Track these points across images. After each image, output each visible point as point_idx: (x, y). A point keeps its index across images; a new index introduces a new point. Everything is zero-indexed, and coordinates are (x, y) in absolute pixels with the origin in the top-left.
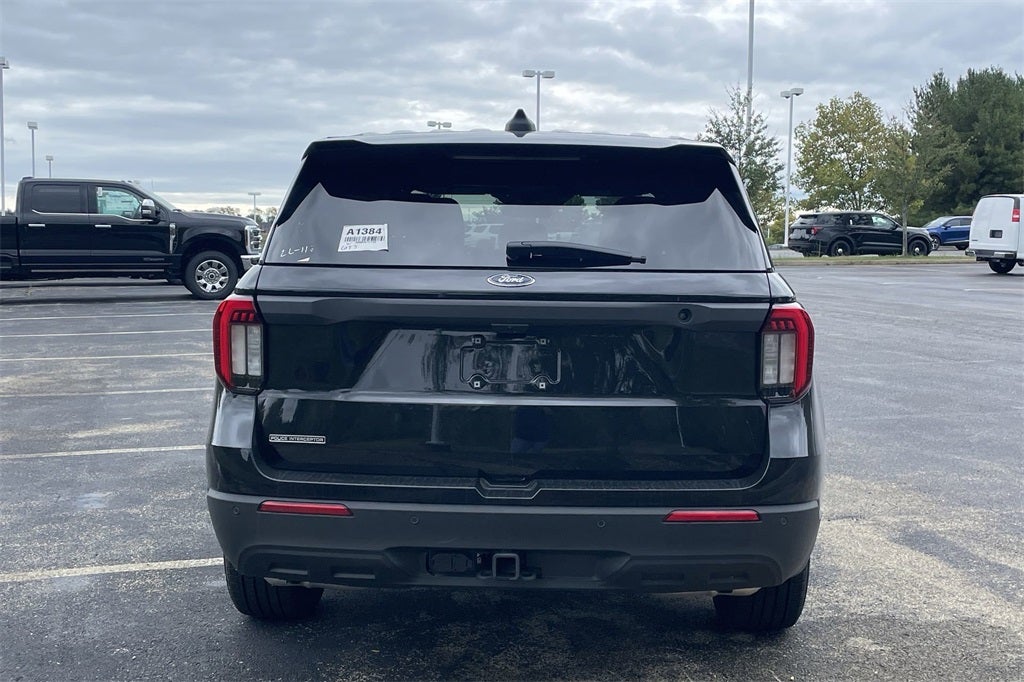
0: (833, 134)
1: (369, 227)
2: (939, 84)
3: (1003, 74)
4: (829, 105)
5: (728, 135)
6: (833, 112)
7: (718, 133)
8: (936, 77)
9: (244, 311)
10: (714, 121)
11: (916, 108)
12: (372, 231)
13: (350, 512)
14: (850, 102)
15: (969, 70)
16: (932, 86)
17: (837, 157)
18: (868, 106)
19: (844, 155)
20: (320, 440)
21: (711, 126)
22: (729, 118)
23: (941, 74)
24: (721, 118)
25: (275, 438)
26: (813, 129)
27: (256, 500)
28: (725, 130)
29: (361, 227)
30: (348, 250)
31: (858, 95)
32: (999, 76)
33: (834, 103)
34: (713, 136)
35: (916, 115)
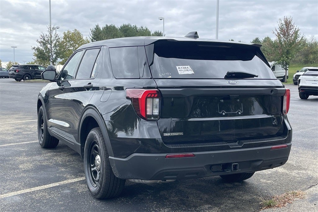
0: (69, 41)
1: (184, 67)
2: (97, 28)
3: (115, 26)
4: (67, 32)
5: (48, 40)
6: (68, 35)
7: (44, 39)
8: (96, 26)
9: (153, 94)
10: (42, 35)
11: (92, 35)
12: (185, 68)
13: (194, 155)
14: (73, 32)
15: (106, 25)
16: (95, 29)
17: (70, 48)
18: (79, 33)
19: (72, 48)
20: (181, 134)
21: (41, 37)
22: (48, 35)
23: (98, 25)
24: (45, 35)
25: (166, 134)
26: (63, 40)
27: (165, 155)
28: (46, 39)
29: (182, 67)
30: (182, 74)
31: (76, 30)
32: (114, 27)
33: (68, 32)
34: (42, 40)
35: (91, 37)
